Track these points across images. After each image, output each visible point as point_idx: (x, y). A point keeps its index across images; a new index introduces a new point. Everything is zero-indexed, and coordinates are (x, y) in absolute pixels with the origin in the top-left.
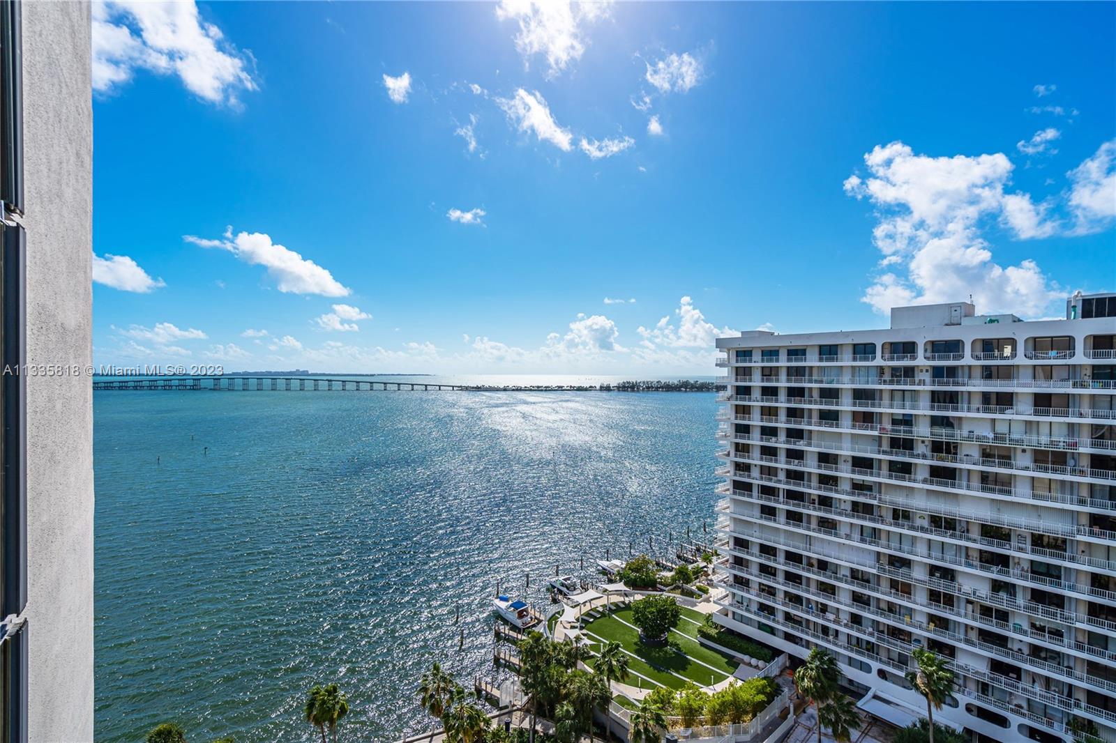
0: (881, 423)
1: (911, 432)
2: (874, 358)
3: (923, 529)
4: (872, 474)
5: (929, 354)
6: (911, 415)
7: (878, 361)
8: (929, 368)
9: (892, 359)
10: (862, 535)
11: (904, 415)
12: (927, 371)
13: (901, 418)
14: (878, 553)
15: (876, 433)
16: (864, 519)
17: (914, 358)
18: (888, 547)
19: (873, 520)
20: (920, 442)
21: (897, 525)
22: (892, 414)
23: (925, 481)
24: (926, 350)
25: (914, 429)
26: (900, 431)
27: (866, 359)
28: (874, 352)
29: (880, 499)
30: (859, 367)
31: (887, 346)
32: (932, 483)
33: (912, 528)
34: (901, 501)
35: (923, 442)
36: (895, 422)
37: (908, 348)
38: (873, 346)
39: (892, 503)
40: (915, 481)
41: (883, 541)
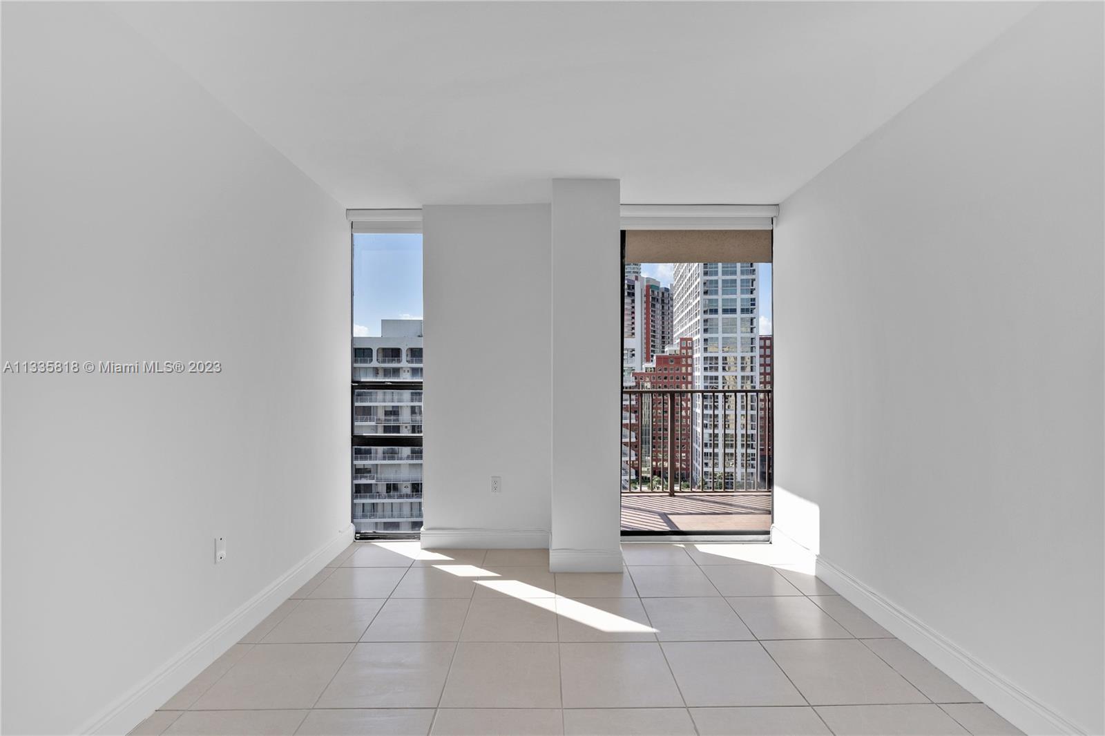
0: (377, 415)
1: (398, 420)
2: (371, 360)
3: (408, 496)
4: (371, 459)
5: (409, 358)
6: (398, 407)
7: (375, 364)
8: (409, 369)
9: (384, 362)
10: (363, 511)
11: (393, 407)
12: (408, 371)
13: (391, 409)
14: (376, 523)
15: (373, 423)
16: (365, 497)
17: (399, 361)
18: (384, 517)
19: (372, 497)
20: (404, 427)
21: (390, 497)
22: (385, 406)
23: (408, 458)
24: (407, 355)
25: (400, 418)
26: (390, 420)
27: (365, 362)
28: (371, 356)
29: (377, 479)
30: (359, 368)
31: (380, 351)
32: (412, 459)
33: (401, 497)
34: (391, 476)
35: (406, 427)
36: (387, 413)
37: (395, 353)
38: (370, 350)
39: (385, 480)
40: (401, 459)
41: (380, 512)
